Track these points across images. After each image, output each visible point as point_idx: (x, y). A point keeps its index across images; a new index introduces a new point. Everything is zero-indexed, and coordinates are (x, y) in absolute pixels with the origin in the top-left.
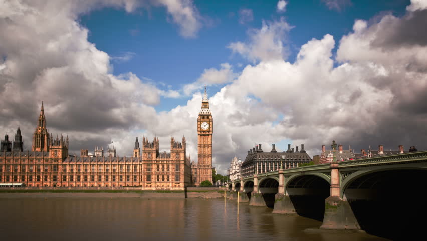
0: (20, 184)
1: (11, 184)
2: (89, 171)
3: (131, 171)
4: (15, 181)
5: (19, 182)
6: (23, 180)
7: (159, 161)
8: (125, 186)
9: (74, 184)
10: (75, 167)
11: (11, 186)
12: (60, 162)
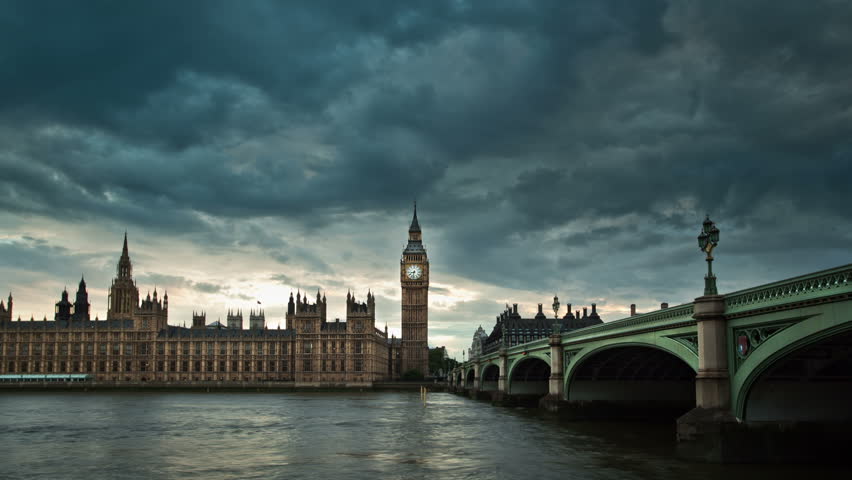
0: (83, 376)
1: (68, 376)
2: (203, 352)
3: (277, 353)
4: (76, 370)
5: (83, 373)
6: (89, 370)
7: (327, 336)
8: (267, 380)
9: (178, 377)
10: (179, 347)
11: (69, 380)
12: (154, 337)
